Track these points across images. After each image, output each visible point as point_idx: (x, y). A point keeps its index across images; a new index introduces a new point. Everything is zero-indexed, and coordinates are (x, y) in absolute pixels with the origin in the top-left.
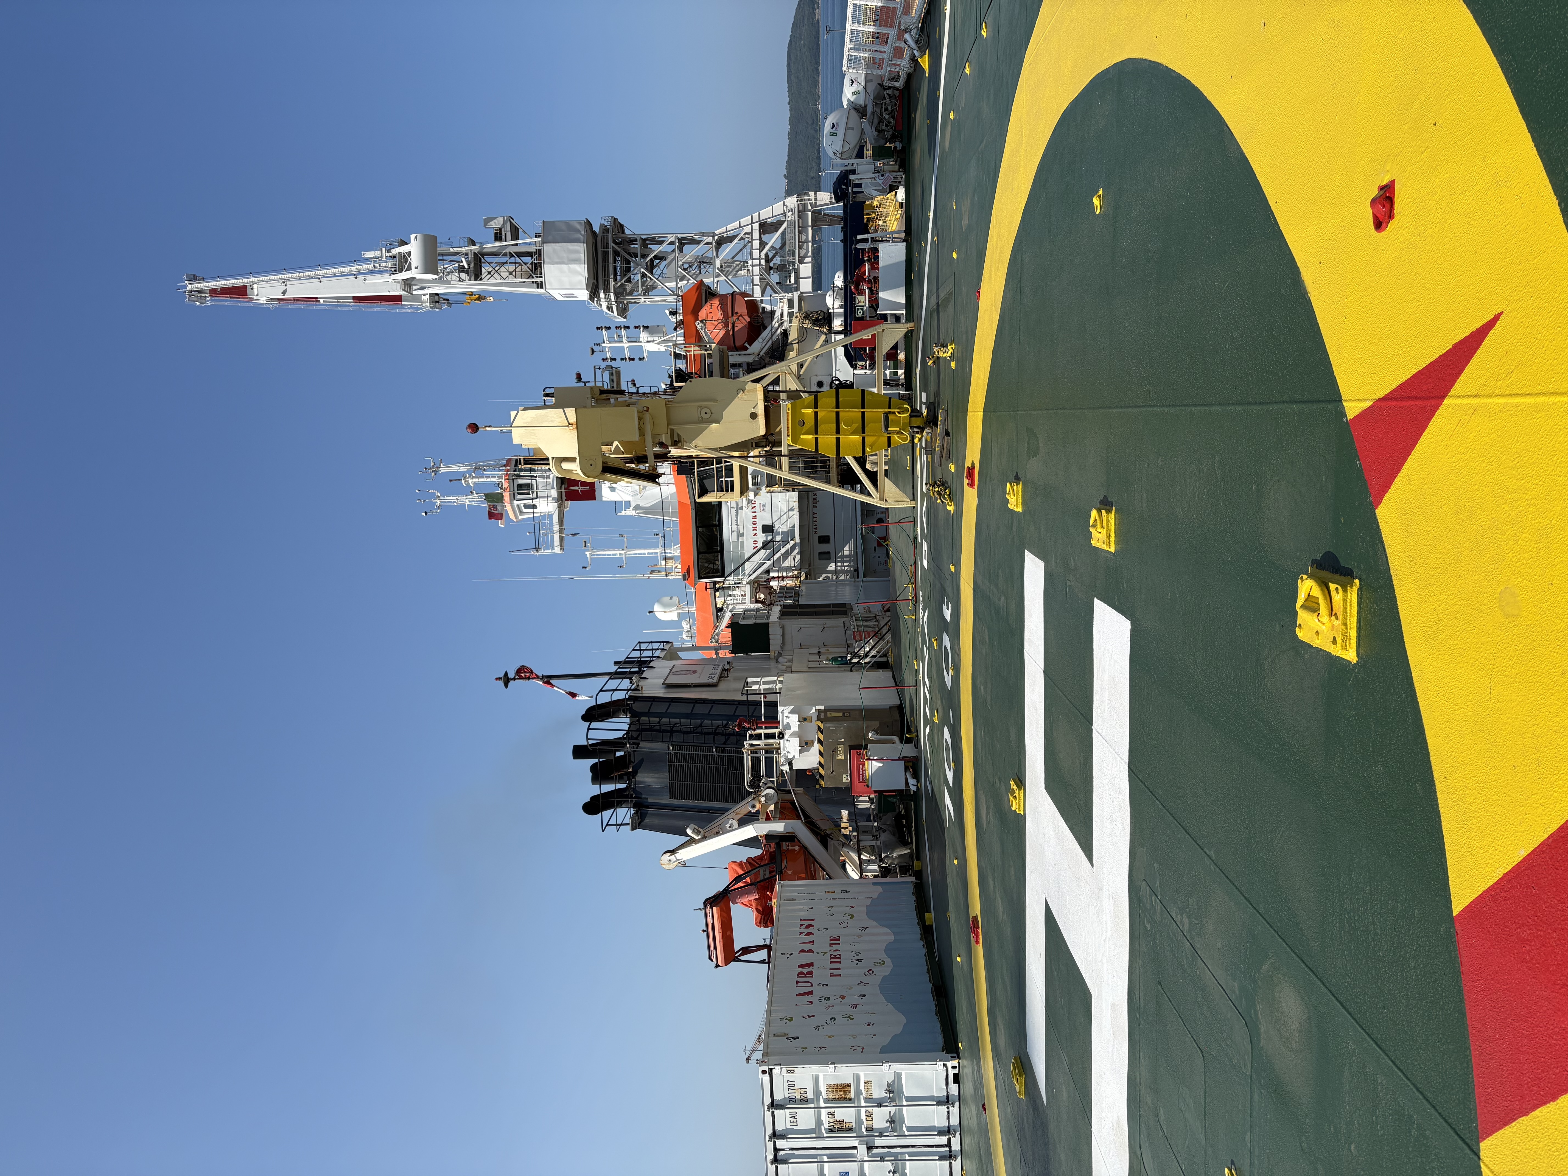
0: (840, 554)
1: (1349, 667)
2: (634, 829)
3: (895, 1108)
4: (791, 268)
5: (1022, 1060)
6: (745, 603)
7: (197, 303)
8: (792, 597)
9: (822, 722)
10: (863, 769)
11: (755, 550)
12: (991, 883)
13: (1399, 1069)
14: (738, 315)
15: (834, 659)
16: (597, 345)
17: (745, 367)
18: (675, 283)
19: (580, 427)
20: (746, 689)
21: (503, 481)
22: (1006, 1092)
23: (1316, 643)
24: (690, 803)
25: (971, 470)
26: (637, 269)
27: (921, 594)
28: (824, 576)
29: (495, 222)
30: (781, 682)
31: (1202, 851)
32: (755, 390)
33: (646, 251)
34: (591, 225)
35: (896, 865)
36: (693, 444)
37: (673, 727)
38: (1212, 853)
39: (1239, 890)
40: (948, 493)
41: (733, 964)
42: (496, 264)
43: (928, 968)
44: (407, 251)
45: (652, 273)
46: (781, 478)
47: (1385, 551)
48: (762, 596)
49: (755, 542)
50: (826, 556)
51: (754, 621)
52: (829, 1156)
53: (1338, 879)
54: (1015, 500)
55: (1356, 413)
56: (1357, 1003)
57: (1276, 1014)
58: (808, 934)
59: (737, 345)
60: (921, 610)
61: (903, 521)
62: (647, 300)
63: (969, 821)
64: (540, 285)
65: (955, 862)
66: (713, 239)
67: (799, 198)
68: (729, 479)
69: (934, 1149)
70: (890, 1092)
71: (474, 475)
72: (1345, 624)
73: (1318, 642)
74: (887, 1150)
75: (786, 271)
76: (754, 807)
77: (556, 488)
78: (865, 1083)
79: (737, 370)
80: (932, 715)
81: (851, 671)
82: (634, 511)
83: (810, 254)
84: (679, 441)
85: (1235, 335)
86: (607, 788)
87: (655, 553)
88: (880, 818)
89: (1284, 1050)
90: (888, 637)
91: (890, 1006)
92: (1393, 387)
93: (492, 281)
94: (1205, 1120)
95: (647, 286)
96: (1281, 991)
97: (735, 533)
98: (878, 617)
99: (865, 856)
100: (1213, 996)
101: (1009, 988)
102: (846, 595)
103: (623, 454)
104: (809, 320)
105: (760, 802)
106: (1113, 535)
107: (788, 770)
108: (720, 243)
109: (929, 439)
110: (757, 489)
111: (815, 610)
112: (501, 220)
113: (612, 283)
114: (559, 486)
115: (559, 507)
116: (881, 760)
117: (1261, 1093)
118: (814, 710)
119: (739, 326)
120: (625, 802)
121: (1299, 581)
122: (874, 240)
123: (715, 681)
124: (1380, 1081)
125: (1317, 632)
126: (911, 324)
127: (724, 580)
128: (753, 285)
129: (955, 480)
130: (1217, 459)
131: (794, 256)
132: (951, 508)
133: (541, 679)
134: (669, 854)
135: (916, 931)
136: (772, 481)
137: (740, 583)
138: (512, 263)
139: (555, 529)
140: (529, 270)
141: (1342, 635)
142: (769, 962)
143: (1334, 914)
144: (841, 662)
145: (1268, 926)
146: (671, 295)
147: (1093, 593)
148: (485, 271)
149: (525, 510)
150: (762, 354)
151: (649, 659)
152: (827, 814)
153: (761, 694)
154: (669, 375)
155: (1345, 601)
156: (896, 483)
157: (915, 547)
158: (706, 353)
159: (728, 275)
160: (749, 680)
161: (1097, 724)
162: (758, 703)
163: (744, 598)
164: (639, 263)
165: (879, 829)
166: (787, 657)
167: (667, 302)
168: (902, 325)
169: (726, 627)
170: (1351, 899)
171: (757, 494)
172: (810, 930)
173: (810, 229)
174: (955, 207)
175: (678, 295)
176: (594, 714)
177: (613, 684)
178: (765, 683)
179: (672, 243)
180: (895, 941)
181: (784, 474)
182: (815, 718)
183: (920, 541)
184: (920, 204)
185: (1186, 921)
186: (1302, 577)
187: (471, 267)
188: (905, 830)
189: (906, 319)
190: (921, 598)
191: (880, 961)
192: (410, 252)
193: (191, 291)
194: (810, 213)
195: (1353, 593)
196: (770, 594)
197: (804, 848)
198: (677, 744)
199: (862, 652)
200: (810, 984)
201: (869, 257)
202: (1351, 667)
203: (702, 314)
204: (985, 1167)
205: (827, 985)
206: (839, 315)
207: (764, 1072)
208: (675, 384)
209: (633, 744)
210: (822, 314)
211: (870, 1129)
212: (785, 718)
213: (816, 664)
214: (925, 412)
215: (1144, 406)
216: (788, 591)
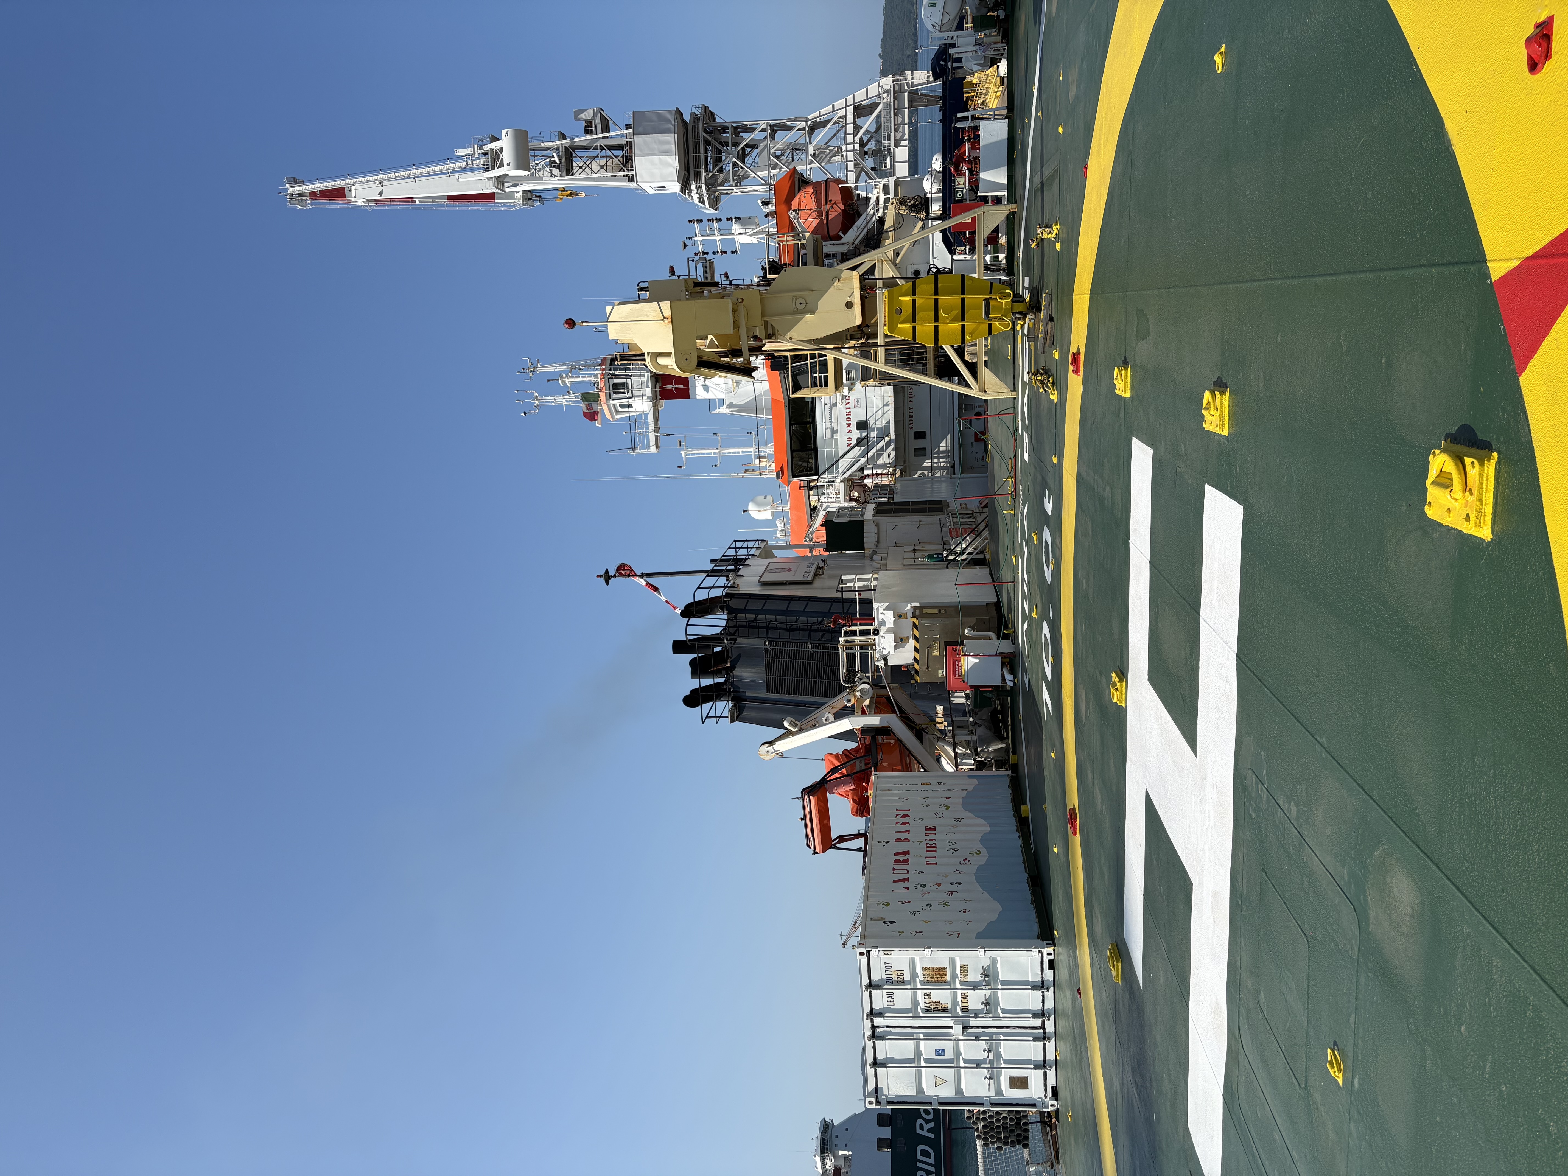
0: (937, 450)
1: (1483, 546)
2: (732, 721)
3: (990, 991)
4: (886, 152)
5: (1119, 947)
6: (838, 502)
7: (298, 206)
8: (886, 494)
9: (917, 619)
10: (958, 665)
11: (849, 447)
12: (1090, 775)
13: (1516, 951)
14: (832, 202)
15: (930, 557)
16: (689, 238)
17: (839, 257)
18: (767, 172)
19: (675, 320)
20: (841, 586)
21: (599, 380)
22: (1101, 977)
23: (1447, 521)
24: (786, 697)
25: (1076, 356)
26: (728, 159)
27: (1021, 488)
28: (919, 472)
29: (585, 115)
30: (876, 579)
31: (1313, 739)
32: (851, 278)
33: (738, 140)
34: (682, 114)
35: (992, 759)
36: (788, 336)
37: (769, 624)
38: (1323, 740)
39: (1351, 777)
40: (1051, 381)
41: (830, 851)
42: (587, 158)
43: (1024, 858)
44: (498, 148)
45: (743, 162)
46: (876, 370)
47: (1528, 421)
48: (856, 494)
49: (849, 439)
50: (921, 453)
51: (849, 519)
52: (925, 1034)
53: (1460, 764)
54: (1123, 385)
55: (1502, 274)
56: (1474, 886)
57: (1387, 899)
58: (904, 823)
59: (831, 234)
60: (1020, 504)
61: (1003, 412)
62: (738, 191)
63: (1068, 714)
64: (631, 179)
65: (1053, 755)
66: (806, 124)
67: (895, 78)
68: (823, 375)
69: (1029, 1031)
70: (986, 976)
71: (570, 375)
72: (1480, 500)
73: (1449, 520)
74: (982, 1030)
75: (881, 156)
76: (849, 701)
77: (650, 386)
78: (961, 967)
79: (831, 261)
80: (1031, 610)
81: (947, 568)
82: (728, 409)
83: (906, 137)
84: (774, 334)
85: (1369, 196)
86: (707, 682)
87: (749, 452)
88: (976, 713)
89: (1394, 934)
90: (986, 534)
91: (986, 895)
92: (1544, 243)
93: (583, 176)
94: (1308, 1002)
95: (739, 176)
96: (1393, 877)
97: (829, 430)
98: (975, 514)
99: (960, 750)
100: (1320, 882)
101: (1106, 877)
102: (942, 492)
103: (718, 347)
104: (906, 206)
105: (855, 696)
106: (1227, 418)
107: (883, 666)
108: (814, 127)
109: (1031, 326)
110: (852, 384)
111: (910, 507)
112: (591, 112)
113: (703, 174)
114: (654, 386)
115: (654, 406)
116: (977, 655)
117: (1368, 976)
118: (909, 607)
119: (833, 214)
120: (723, 695)
121: (1431, 456)
122: (974, 118)
123: (810, 578)
124: (1495, 964)
125: (1449, 509)
126: (1014, 206)
127: (818, 478)
128: (847, 171)
129: (1059, 367)
130: (1344, 332)
131: (889, 139)
132: (1054, 397)
133: (640, 576)
134: (767, 745)
135: (1011, 823)
136: (867, 375)
137: (833, 482)
138: (603, 157)
139: (650, 428)
140: (620, 164)
141: (1477, 511)
142: (865, 850)
143: (1454, 799)
144: (938, 560)
145: (1382, 813)
146: (763, 184)
147: (1205, 479)
148: (576, 165)
149: (621, 410)
150: (856, 243)
151: (744, 557)
152: (922, 709)
153: (856, 591)
154: (763, 267)
155: (1481, 475)
156: (996, 373)
157: (1015, 440)
158: (800, 243)
159: (821, 162)
160: (844, 577)
161: (1204, 614)
162: (853, 601)
163: (838, 496)
164: (731, 152)
165: (975, 724)
166: (882, 555)
167: (760, 192)
168: (1004, 207)
169: (821, 525)
170: (1473, 783)
171: (852, 389)
172: (906, 819)
173: (906, 110)
174: (1061, 78)
175: (770, 185)
176: (693, 611)
177: (710, 581)
178: (860, 580)
179: (764, 130)
180: (990, 832)
181: (880, 366)
182: (910, 615)
183: (1020, 433)
184: (1024, 77)
185: (1294, 809)
186: (1434, 452)
187: (562, 161)
188: (1001, 725)
189: (1008, 201)
190: (1021, 493)
191: (976, 851)
192: (502, 148)
193: (292, 195)
194: (906, 94)
195: (1490, 467)
196: (865, 492)
197: (899, 742)
198: (773, 640)
199: (958, 549)
200: (906, 872)
201: (969, 136)
202: (1485, 545)
203: (795, 203)
204: (1079, 1048)
205: (923, 872)
206: (937, 199)
207: (862, 954)
208: (768, 276)
209: (731, 639)
210: (919, 199)
211: (965, 1010)
212: (880, 614)
213: (911, 562)
214: (1027, 296)
215: (1264, 280)
216: (883, 488)
